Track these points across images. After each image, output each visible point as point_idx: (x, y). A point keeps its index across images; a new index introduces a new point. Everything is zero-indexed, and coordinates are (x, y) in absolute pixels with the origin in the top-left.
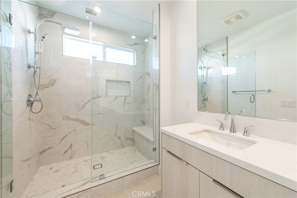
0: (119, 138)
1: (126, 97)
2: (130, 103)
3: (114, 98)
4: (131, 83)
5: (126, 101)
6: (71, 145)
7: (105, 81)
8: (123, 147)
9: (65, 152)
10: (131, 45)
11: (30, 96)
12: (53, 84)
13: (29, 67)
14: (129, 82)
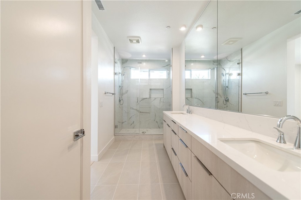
0: (157, 122)
1: (161, 98)
2: (163, 102)
3: (154, 99)
4: (164, 89)
5: (161, 101)
6: (134, 122)
7: (149, 90)
8: (159, 128)
9: (131, 124)
10: (164, 67)
11: (120, 98)
12: (127, 93)
13: (120, 87)
14: (163, 89)
